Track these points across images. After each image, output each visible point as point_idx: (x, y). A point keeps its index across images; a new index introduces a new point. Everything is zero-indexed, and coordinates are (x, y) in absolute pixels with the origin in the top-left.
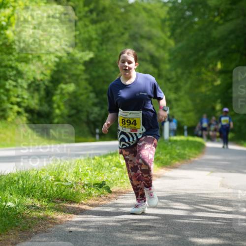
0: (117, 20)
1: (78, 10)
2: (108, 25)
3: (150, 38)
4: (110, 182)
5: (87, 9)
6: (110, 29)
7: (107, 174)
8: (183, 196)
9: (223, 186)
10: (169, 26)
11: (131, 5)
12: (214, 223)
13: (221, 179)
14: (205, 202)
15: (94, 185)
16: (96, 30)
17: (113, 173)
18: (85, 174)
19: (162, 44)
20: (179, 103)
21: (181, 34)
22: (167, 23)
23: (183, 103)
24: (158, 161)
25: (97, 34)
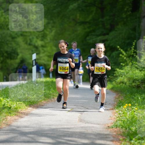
9: (81, 120)
14: (65, 136)
20: (45, 49)
23: (48, 49)
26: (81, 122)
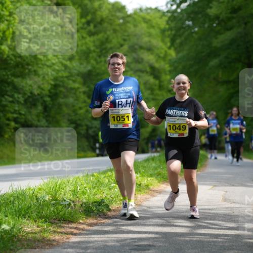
0: (115, 31)
2: (106, 36)
3: (150, 49)
4: (109, 199)
5: (84, 20)
6: (107, 40)
7: (106, 192)
8: (184, 212)
9: (225, 200)
10: (169, 36)
11: (130, 16)
12: (216, 240)
13: (223, 193)
14: (206, 218)
15: (92, 203)
16: (94, 42)
17: (113, 190)
18: (83, 191)
19: (162, 55)
21: (181, 44)
22: (167, 33)
24: (159, 176)
25: (95, 46)
26: (225, 201)
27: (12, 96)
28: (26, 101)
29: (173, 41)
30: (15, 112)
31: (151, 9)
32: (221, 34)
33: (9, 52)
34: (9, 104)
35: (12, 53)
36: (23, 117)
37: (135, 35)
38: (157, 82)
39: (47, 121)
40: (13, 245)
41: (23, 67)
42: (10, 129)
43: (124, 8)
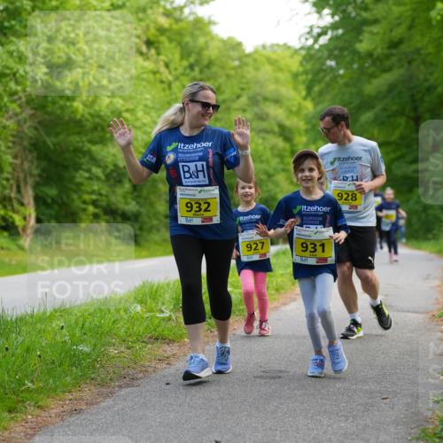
0: (228, 76)
1: (172, 66)
2: (217, 84)
3: (277, 101)
5: (185, 63)
10: (304, 82)
11: (248, 56)
19: (294, 109)
21: (321, 93)
22: (301, 78)
27: (89, 171)
28: (108, 177)
29: (309, 89)
30: (93, 192)
31: (278, 45)
32: (375, 77)
33: (83, 110)
34: (86, 182)
35: (87, 110)
36: (104, 198)
37: (257, 82)
38: (287, 146)
39: (138, 203)
40: (94, 373)
41: (103, 129)
42: (88, 215)
43: (239, 44)
